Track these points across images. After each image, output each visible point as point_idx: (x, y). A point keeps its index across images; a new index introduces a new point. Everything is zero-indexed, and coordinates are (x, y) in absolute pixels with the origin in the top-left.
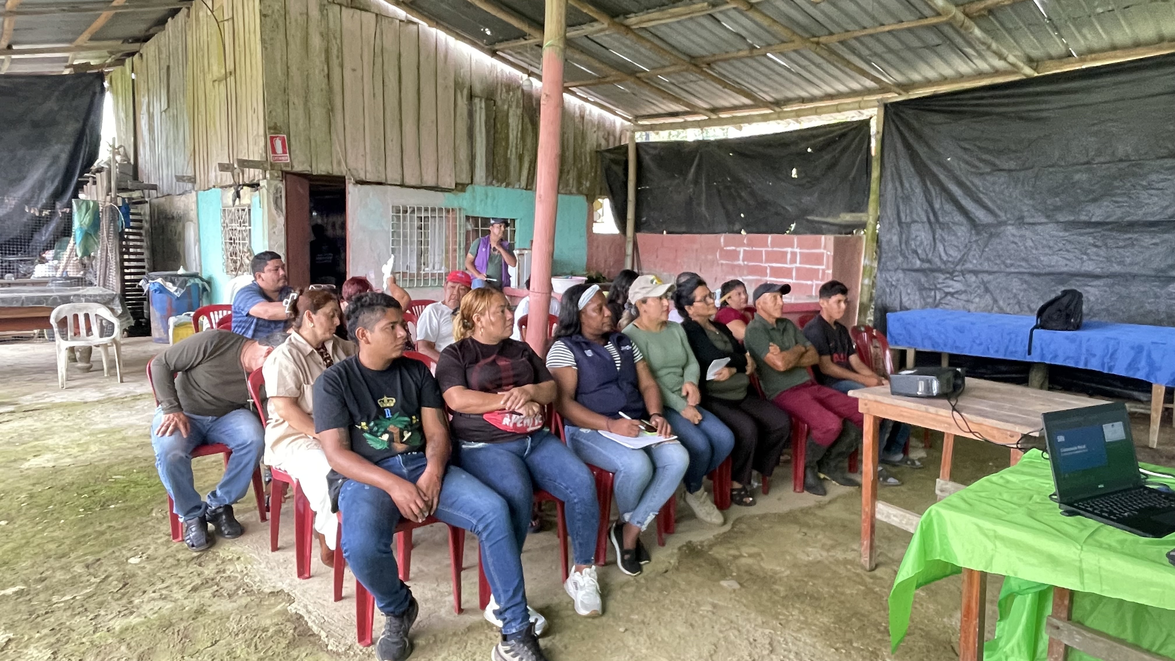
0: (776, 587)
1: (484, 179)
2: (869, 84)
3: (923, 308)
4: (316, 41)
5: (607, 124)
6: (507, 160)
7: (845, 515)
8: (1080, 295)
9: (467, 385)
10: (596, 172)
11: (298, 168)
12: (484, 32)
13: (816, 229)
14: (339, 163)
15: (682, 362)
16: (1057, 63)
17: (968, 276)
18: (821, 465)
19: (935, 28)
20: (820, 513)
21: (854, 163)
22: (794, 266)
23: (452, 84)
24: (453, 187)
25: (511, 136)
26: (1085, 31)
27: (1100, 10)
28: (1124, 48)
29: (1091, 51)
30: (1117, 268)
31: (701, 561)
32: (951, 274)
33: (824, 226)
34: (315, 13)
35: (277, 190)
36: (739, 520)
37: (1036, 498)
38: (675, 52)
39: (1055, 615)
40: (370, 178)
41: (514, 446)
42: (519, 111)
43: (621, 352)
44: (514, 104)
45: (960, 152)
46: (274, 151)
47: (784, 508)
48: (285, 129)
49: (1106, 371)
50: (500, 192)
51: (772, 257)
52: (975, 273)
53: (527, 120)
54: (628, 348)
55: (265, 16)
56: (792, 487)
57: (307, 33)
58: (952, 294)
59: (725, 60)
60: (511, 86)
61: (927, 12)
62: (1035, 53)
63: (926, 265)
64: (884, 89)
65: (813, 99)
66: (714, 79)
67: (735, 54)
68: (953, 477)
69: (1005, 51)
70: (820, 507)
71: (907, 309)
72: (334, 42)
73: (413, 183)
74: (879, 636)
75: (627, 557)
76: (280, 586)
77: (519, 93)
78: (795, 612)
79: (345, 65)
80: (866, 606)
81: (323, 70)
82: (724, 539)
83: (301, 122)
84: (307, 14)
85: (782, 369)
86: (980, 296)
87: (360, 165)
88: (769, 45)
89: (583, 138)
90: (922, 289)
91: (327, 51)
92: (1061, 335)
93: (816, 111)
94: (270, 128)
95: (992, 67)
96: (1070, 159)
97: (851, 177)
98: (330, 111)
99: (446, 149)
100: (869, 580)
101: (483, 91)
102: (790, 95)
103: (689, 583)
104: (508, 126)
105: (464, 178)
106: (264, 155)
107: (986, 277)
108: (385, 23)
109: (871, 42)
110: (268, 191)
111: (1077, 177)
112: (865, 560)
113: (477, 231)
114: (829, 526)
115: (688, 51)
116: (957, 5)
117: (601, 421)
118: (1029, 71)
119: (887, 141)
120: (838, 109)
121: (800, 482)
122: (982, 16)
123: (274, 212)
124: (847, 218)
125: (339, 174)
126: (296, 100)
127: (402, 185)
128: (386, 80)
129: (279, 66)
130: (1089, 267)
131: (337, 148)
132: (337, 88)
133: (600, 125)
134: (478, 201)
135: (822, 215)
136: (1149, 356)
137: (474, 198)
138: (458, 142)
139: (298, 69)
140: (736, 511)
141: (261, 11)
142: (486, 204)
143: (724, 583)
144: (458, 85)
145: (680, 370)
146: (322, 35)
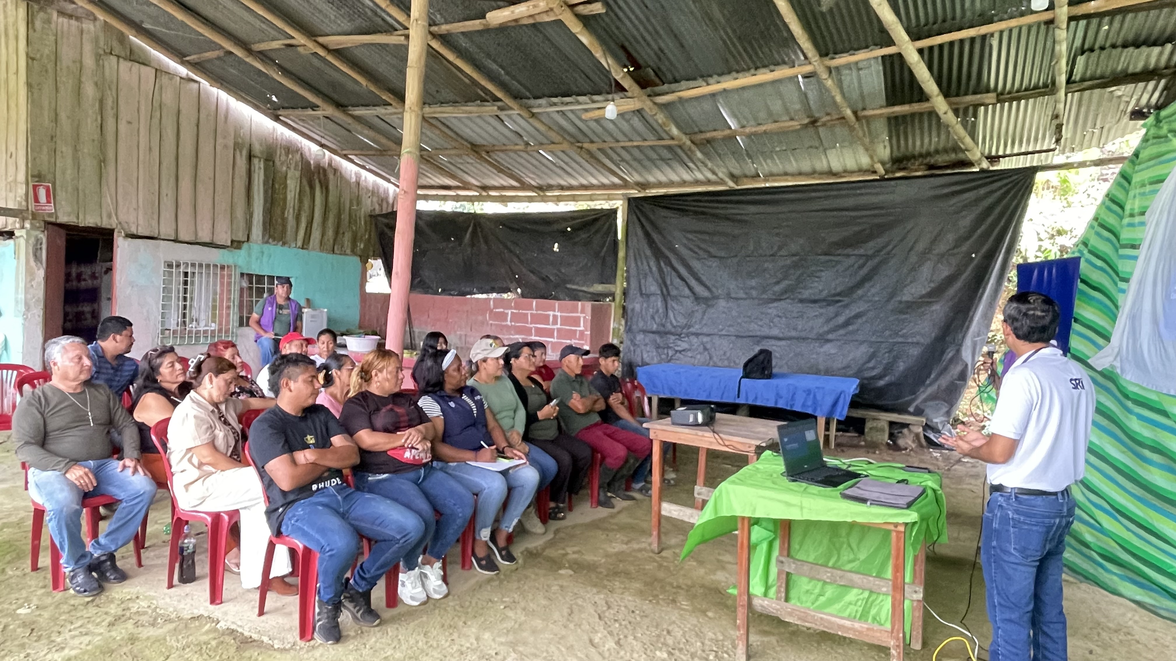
0: (599, 570)
1: (261, 237)
2: (616, 180)
3: (659, 363)
4: (89, 90)
5: (381, 190)
6: (284, 220)
7: (629, 520)
8: (770, 353)
9: (374, 429)
10: (370, 235)
11: (63, 219)
12: (271, 99)
13: (575, 296)
14: (109, 216)
15: (514, 406)
16: (749, 180)
17: (692, 337)
18: (609, 486)
19: (669, 148)
20: (613, 521)
21: (605, 242)
22: (555, 327)
23: (231, 144)
24: (229, 244)
25: (289, 197)
26: (769, 161)
27: (778, 149)
28: (793, 175)
29: (772, 175)
30: (793, 334)
31: (540, 560)
32: (680, 335)
33: (581, 294)
34: (89, 61)
35: (38, 241)
36: (557, 532)
37: (775, 475)
38: (459, 139)
39: (781, 554)
40: (141, 232)
41: (412, 475)
42: (298, 174)
43: (475, 402)
44: (292, 166)
45: (685, 241)
46: (36, 200)
47: (588, 519)
48: (50, 177)
49: (789, 408)
50: (276, 250)
51: (536, 319)
52: (697, 335)
53: (305, 183)
54: (478, 397)
55: (33, 59)
56: (589, 504)
57: (80, 82)
58: (680, 352)
59: (502, 151)
60: (290, 149)
61: (664, 135)
62: (737, 172)
63: (662, 329)
64: (626, 185)
65: (571, 188)
66: (490, 163)
67: (512, 147)
68: (705, 485)
69: (716, 169)
70: (612, 516)
71: (648, 364)
72: (109, 92)
73: (187, 239)
74: (674, 590)
75: (504, 553)
76: (197, 613)
77: (298, 157)
78: (617, 583)
79: (121, 116)
80: (661, 575)
81: (96, 120)
82: (551, 544)
83: (69, 172)
84: (81, 62)
85: (582, 412)
86: (700, 353)
87: (132, 218)
88: (542, 144)
89: (359, 203)
90: (658, 347)
91: (101, 102)
92: (761, 383)
93: (574, 198)
94: (33, 176)
95: (707, 178)
96: (760, 251)
97: (602, 254)
98: (102, 162)
99: (223, 205)
100: (658, 559)
101: (262, 152)
102: (552, 182)
103: (537, 575)
104: (286, 187)
105: (241, 237)
106: (24, 203)
107: (705, 339)
108: (165, 79)
109: (624, 153)
110: (27, 241)
111: (766, 265)
112: (655, 547)
113: (251, 288)
114: (622, 528)
115: (470, 140)
116: (686, 134)
117: (469, 454)
118: (731, 185)
119: (631, 228)
120: (591, 198)
121: (595, 499)
122: (702, 144)
123: (32, 263)
124: (599, 288)
125: (109, 227)
126: (65, 149)
127: (176, 241)
128: (164, 133)
129: (46, 113)
130: (775, 332)
131: (108, 200)
132: (110, 138)
133: (374, 192)
134: (254, 257)
135: (577, 284)
136: (815, 396)
137: (249, 255)
138: (235, 200)
139: (68, 117)
140: (554, 525)
141: (27, 55)
142: (261, 262)
143: (562, 572)
144: (237, 146)
145: (511, 413)
146: (96, 84)
